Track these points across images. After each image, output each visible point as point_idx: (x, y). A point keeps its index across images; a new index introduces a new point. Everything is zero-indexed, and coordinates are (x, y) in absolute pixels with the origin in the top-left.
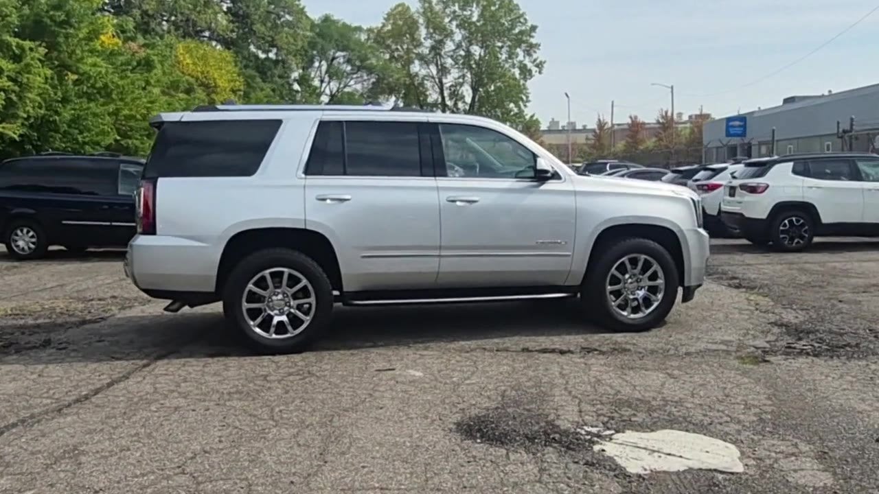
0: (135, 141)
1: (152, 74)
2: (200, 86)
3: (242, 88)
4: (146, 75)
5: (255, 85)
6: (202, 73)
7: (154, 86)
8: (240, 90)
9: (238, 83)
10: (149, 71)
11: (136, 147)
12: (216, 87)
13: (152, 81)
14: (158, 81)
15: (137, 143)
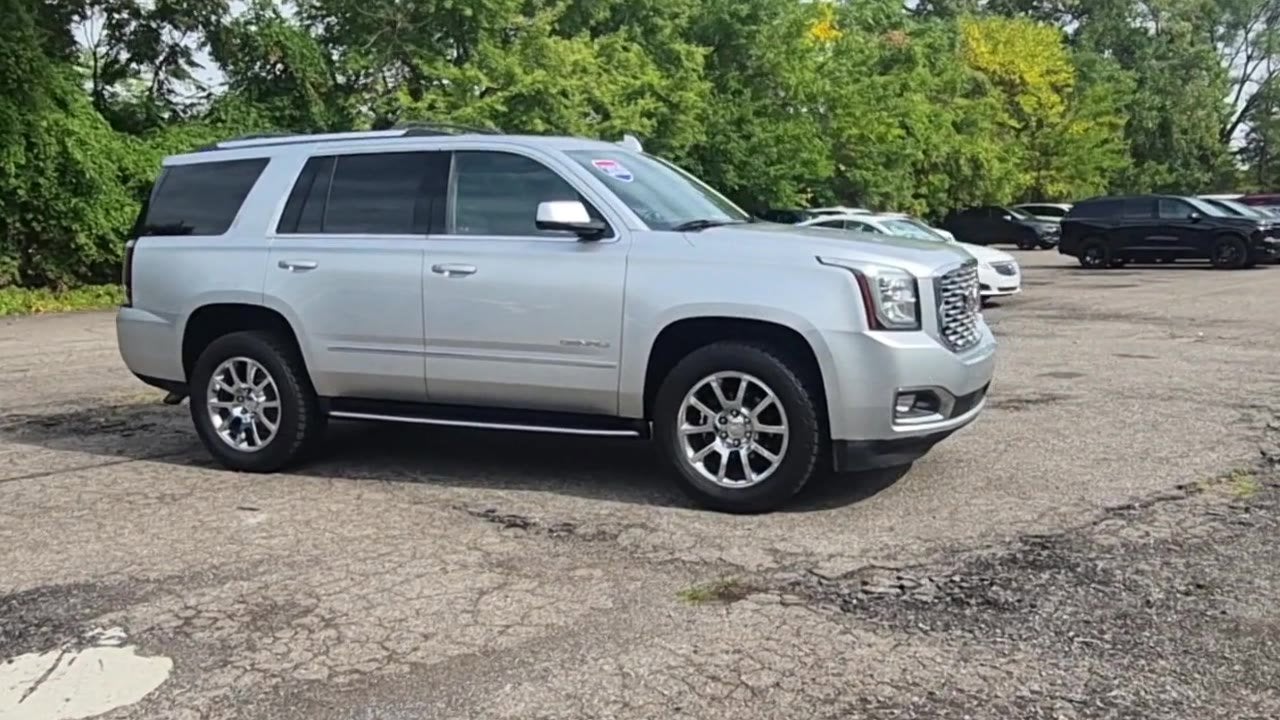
0: (864, 173)
1: (914, 74)
2: (996, 84)
3: (1071, 82)
4: (904, 75)
5: (1094, 75)
6: (1002, 65)
7: (915, 92)
8: (1068, 86)
9: (1064, 75)
10: (910, 70)
11: (865, 180)
12: (1023, 82)
13: (912, 84)
14: (923, 83)
15: (868, 175)
